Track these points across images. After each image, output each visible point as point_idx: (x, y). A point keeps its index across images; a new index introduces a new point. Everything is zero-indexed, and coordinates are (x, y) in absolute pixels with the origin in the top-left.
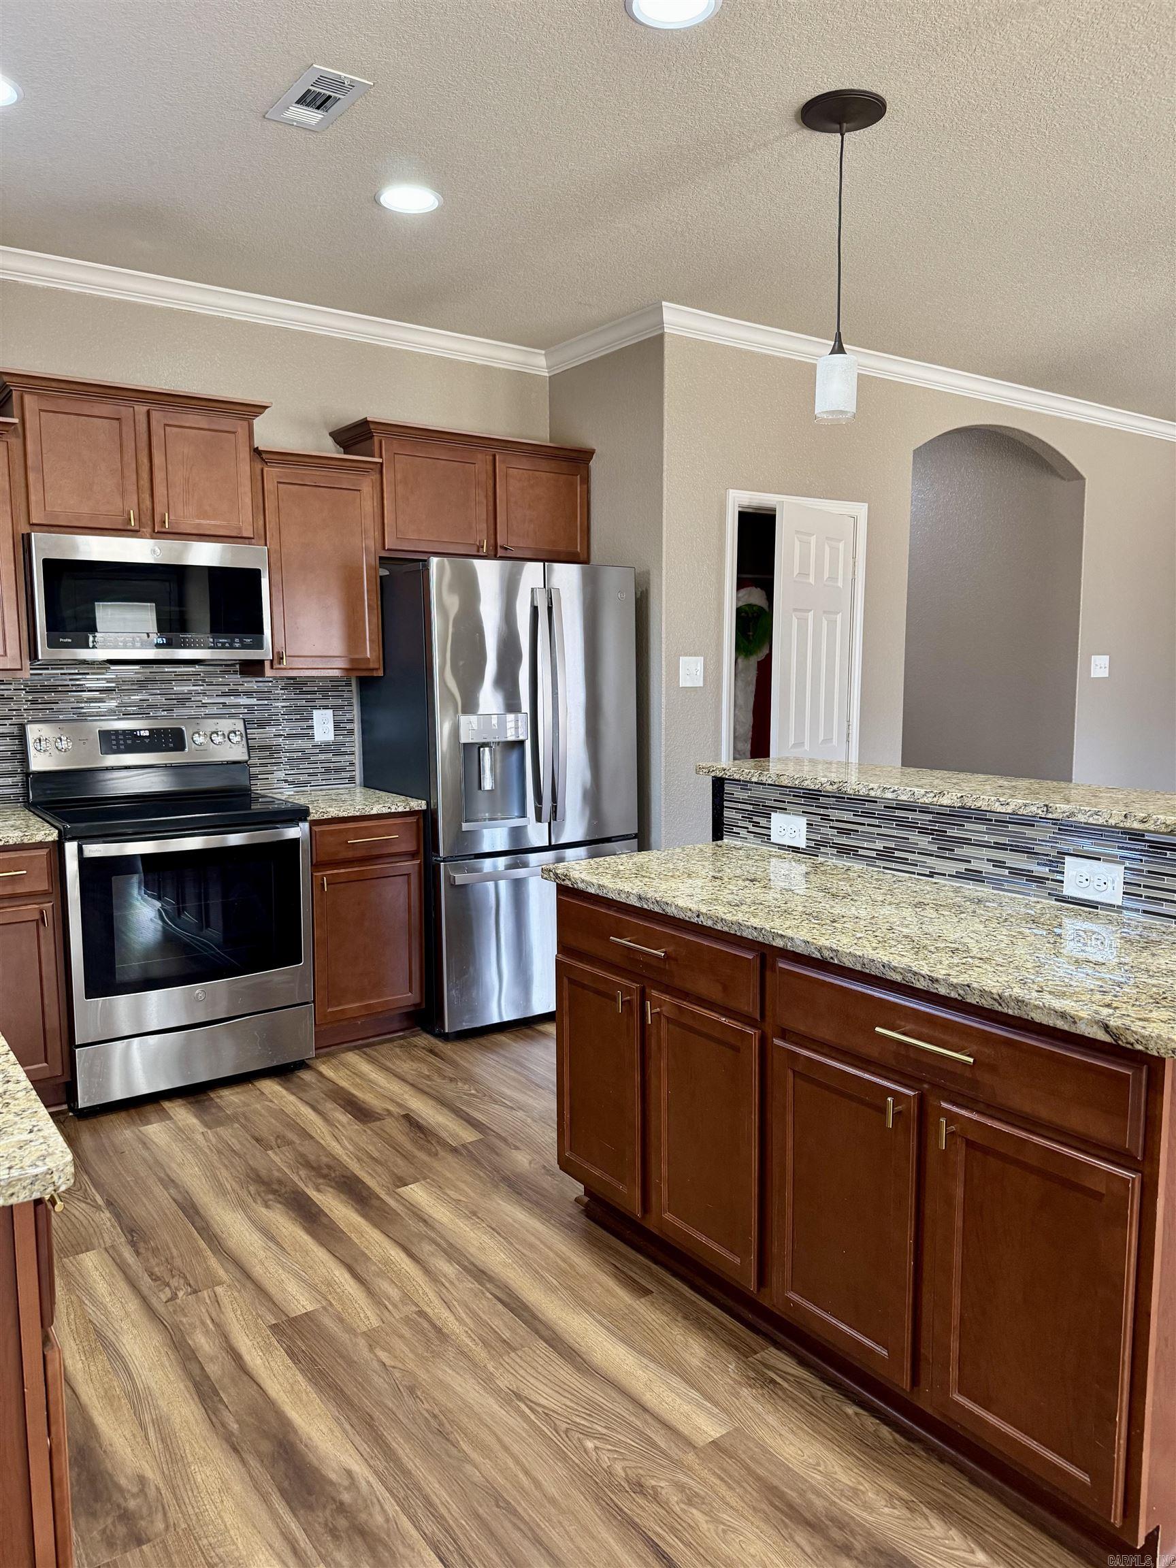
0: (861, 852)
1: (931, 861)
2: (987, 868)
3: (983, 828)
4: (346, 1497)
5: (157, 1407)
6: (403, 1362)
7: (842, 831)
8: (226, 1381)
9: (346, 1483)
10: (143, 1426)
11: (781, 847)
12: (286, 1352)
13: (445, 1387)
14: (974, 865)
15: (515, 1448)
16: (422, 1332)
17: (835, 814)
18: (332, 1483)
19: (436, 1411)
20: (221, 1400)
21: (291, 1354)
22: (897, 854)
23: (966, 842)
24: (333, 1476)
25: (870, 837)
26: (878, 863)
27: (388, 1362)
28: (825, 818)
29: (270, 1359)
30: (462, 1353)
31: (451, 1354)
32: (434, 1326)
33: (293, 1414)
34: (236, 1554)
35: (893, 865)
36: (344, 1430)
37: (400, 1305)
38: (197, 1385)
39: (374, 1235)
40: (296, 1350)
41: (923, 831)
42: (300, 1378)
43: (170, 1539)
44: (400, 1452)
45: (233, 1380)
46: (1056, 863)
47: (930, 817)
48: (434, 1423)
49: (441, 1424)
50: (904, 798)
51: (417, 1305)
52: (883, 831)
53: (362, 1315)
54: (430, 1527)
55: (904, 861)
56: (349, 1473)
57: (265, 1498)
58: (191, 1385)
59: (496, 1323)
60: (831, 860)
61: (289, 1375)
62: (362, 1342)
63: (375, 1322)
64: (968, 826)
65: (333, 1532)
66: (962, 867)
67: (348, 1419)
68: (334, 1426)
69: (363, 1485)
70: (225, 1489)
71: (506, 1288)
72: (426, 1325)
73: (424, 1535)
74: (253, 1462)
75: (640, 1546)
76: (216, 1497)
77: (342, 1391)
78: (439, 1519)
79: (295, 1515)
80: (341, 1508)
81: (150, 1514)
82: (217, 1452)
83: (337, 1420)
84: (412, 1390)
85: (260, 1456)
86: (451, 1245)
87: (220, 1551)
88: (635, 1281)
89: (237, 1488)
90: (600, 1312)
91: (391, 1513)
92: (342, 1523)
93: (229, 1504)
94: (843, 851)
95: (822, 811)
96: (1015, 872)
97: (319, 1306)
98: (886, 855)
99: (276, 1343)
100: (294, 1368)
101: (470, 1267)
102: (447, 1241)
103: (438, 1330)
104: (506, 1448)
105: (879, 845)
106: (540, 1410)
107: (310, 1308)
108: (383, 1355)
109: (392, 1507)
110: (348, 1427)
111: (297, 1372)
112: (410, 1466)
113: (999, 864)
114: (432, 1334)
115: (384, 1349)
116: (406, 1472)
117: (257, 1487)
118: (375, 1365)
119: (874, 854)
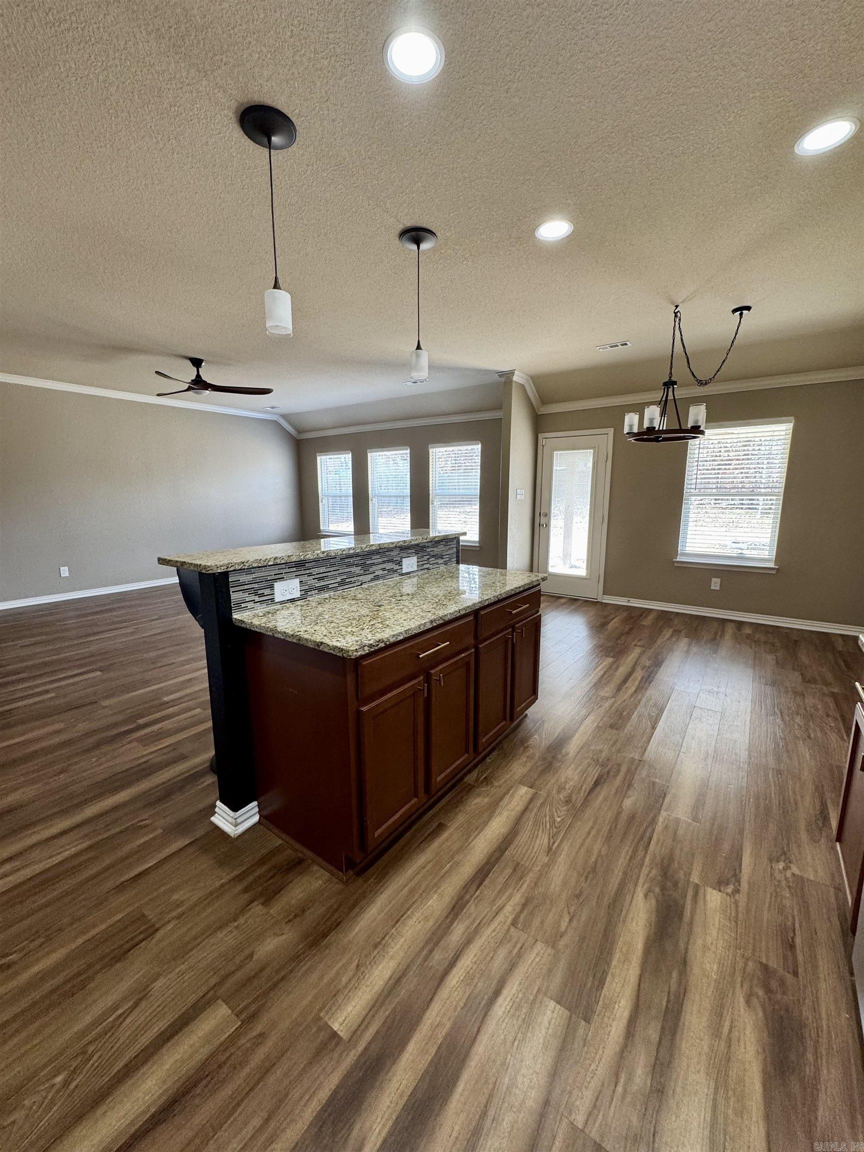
0: (330, 586)
1: (360, 578)
2: (380, 573)
3: (378, 557)
4: (657, 890)
5: (711, 1047)
6: (562, 911)
7: (319, 579)
8: (654, 1012)
9: (651, 894)
10: (729, 1041)
11: (282, 603)
12: (602, 988)
13: (565, 883)
14: (377, 573)
15: (580, 841)
16: (532, 913)
17: (315, 571)
18: (657, 901)
19: (583, 878)
20: (668, 1001)
21: (602, 983)
22: (347, 580)
23: (373, 564)
24: (654, 902)
25: (334, 577)
26: (339, 588)
27: (567, 919)
28: (310, 575)
29: (616, 995)
30: (536, 884)
31: (541, 889)
32: (521, 911)
33: (639, 946)
34: (722, 916)
35: (346, 587)
36: (627, 914)
37: (514, 940)
38: (674, 1034)
39: (432, 1016)
40: (596, 983)
41: (357, 565)
42: (614, 963)
43: (749, 953)
44: (617, 882)
45: (649, 1007)
46: (400, 563)
47: (360, 558)
48: (591, 876)
49: (589, 873)
50: (358, 551)
51: (509, 929)
52: (340, 571)
53: (537, 960)
54: (641, 853)
55: (350, 583)
56: (646, 896)
57: (691, 924)
58: (678, 1036)
59: (501, 880)
60: (315, 598)
61: (618, 971)
62: (562, 943)
63: (539, 946)
64: (373, 557)
65: (676, 884)
66: (372, 576)
67: (619, 916)
68: (629, 920)
69: (646, 886)
70: (706, 948)
71: (466, 887)
72: (523, 916)
73: (646, 853)
74: (682, 946)
75: (593, 795)
76: (713, 949)
77: (605, 931)
78: (635, 851)
79: (684, 904)
80: (663, 889)
81: (753, 976)
82: (695, 971)
83: (624, 921)
84: (578, 896)
85: (676, 944)
86: (427, 942)
87: (728, 924)
88: (432, 832)
89: (699, 942)
90: (467, 839)
91: (648, 869)
92: (669, 884)
93: (709, 939)
94: (321, 589)
95: (308, 572)
96: (389, 570)
97: (546, 999)
98: (342, 583)
99: (600, 1003)
100: (611, 971)
101: (451, 916)
102: (423, 948)
103: (524, 906)
104: (582, 845)
105: (339, 579)
106: (552, 841)
107: (552, 1004)
108: (564, 924)
109: (645, 870)
110: (624, 913)
111: (612, 966)
112: (621, 874)
113: (384, 569)
114: (530, 907)
115: (559, 926)
116: (625, 873)
117: (690, 932)
118: (575, 923)
119: (337, 585)
